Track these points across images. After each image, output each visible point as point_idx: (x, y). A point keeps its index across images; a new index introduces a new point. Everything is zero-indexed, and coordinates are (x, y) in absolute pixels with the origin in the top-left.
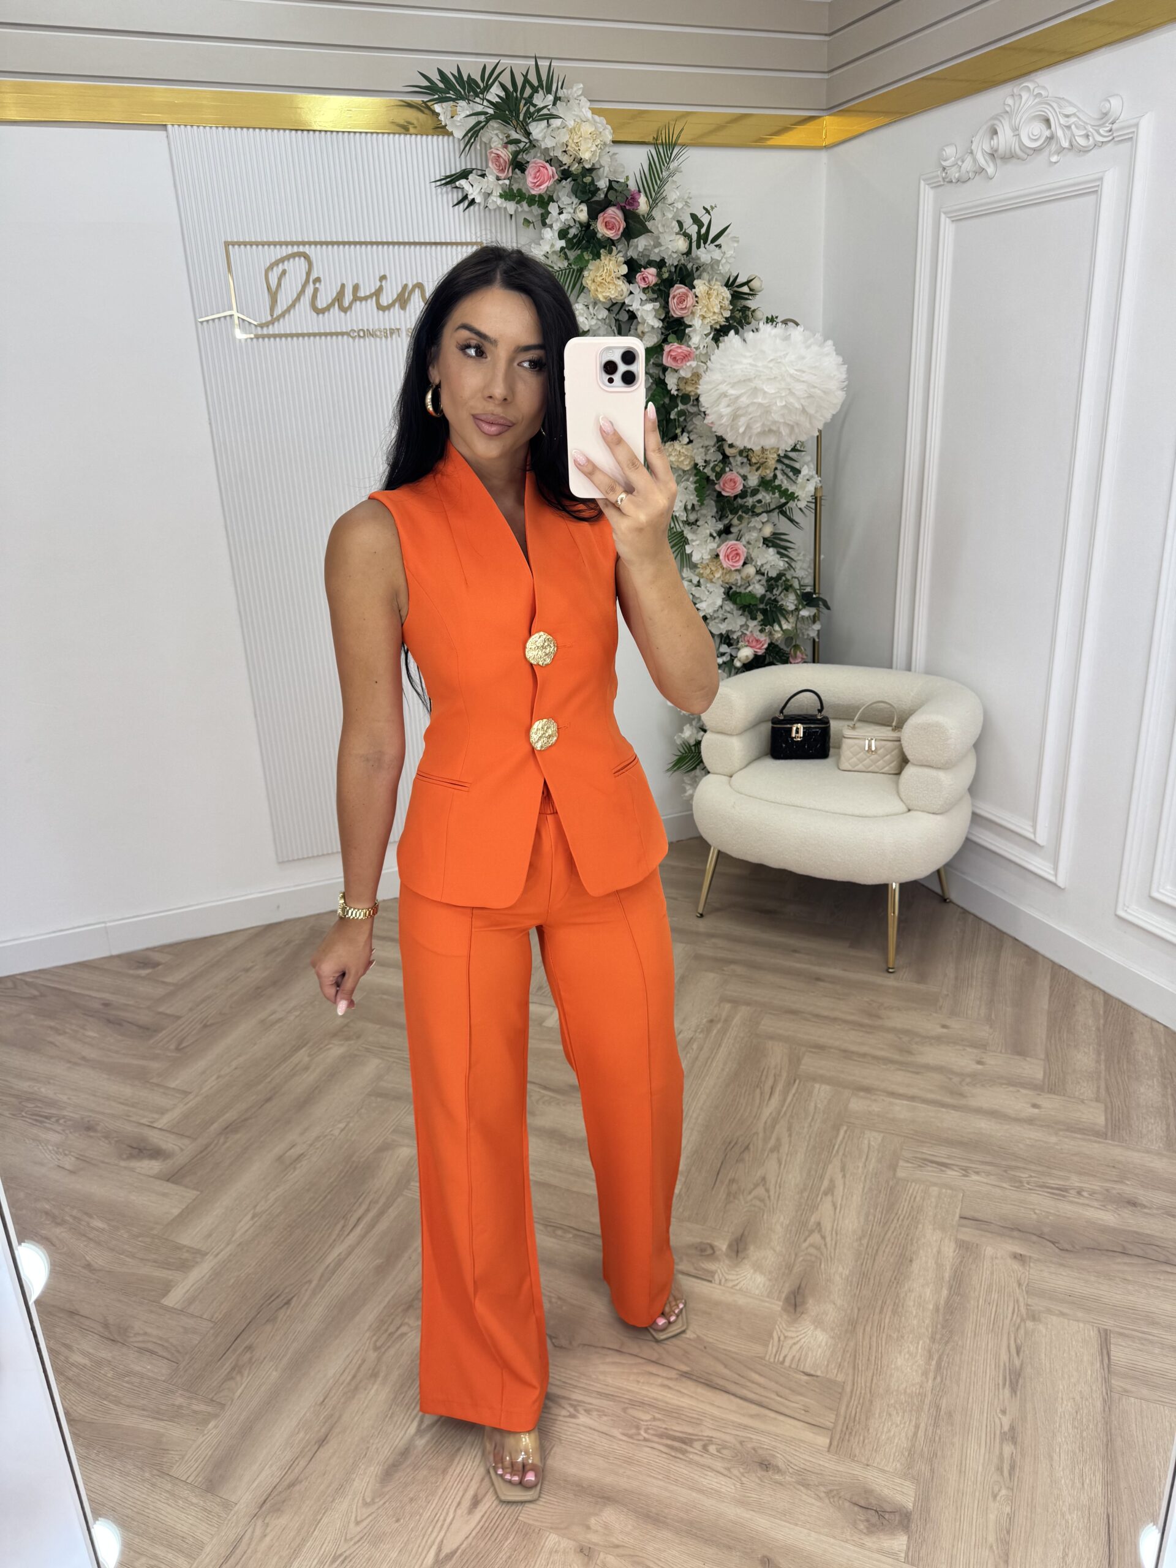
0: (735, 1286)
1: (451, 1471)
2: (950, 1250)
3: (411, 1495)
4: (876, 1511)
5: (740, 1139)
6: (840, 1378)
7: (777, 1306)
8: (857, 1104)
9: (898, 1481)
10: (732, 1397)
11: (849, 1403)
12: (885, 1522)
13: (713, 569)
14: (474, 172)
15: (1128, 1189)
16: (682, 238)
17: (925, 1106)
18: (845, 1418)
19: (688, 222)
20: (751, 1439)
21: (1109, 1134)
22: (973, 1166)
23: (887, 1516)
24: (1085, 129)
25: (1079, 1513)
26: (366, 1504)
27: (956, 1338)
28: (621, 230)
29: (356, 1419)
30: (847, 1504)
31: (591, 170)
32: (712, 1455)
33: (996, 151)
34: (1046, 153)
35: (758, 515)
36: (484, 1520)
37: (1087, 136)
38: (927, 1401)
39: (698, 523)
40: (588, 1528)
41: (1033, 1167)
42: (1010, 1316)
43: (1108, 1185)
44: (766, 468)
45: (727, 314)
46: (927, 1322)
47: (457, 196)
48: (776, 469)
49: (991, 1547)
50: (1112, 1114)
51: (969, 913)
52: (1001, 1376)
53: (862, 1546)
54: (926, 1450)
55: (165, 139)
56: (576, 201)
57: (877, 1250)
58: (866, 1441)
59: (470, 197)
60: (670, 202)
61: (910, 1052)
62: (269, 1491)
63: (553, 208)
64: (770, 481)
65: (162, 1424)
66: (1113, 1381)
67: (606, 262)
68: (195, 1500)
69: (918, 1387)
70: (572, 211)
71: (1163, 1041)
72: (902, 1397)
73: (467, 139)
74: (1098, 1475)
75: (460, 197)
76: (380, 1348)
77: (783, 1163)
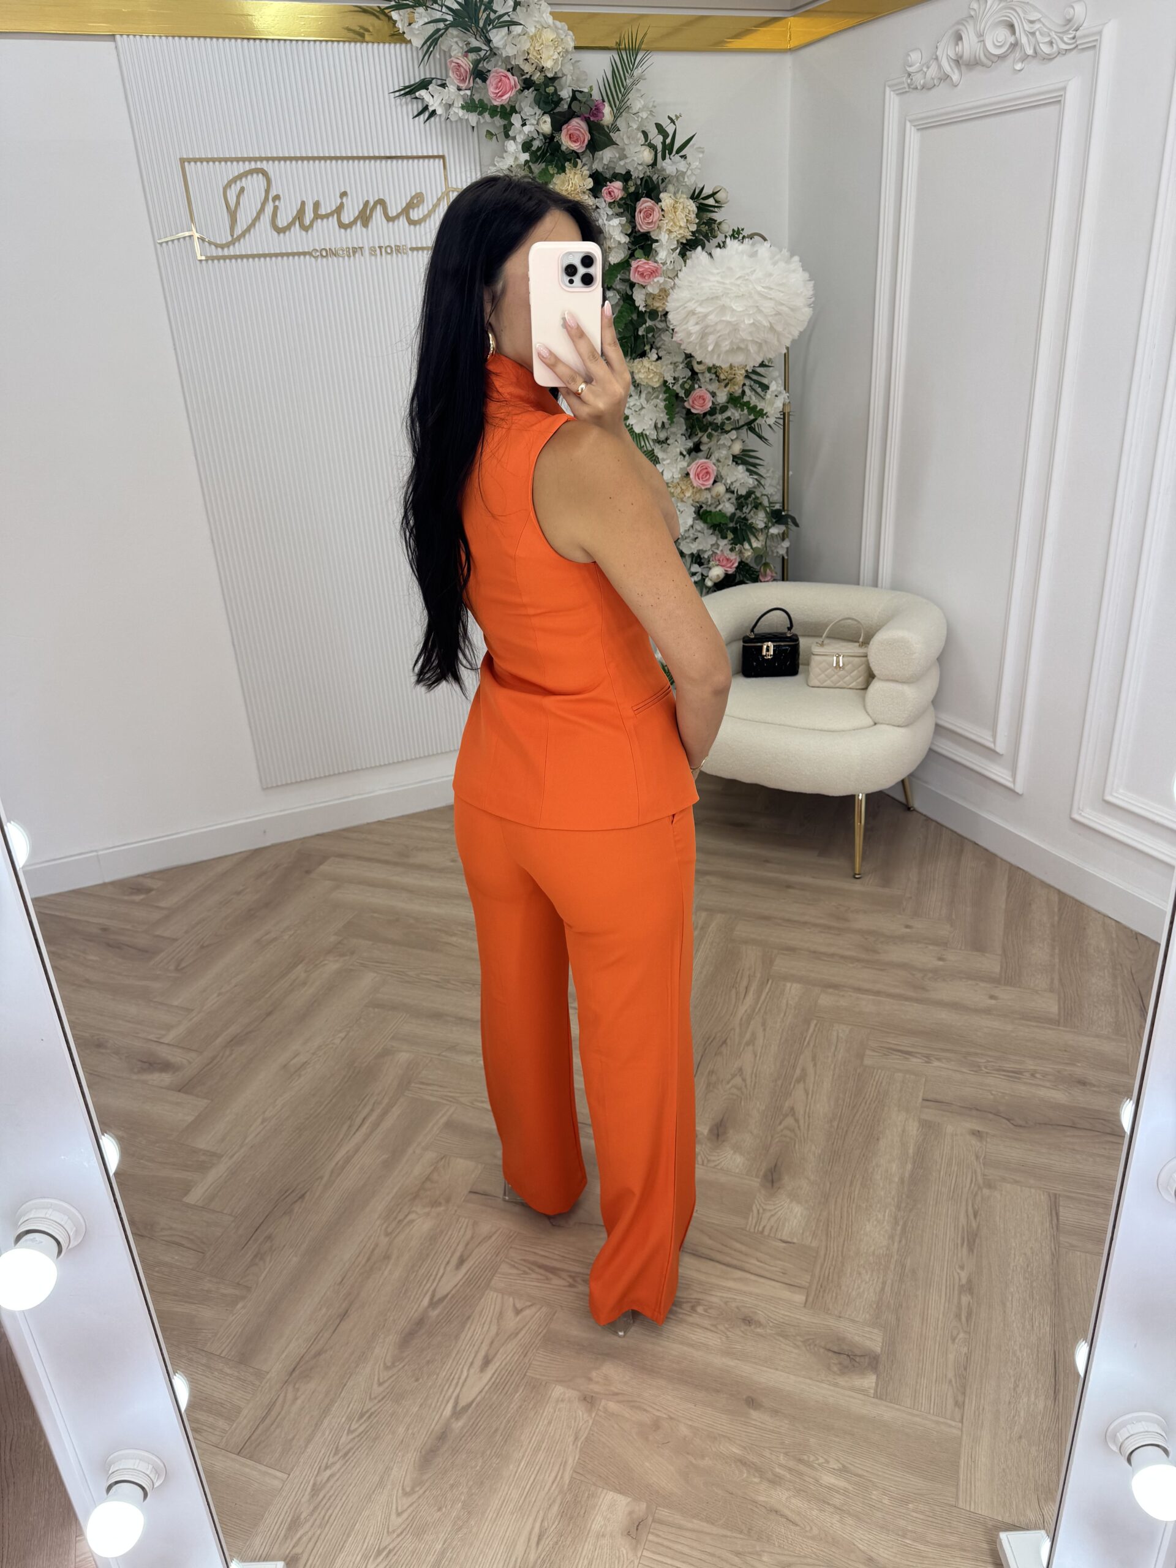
0: (716, 1166)
1: (462, 1336)
2: (913, 1128)
3: (428, 1358)
4: (848, 1355)
5: (719, 1035)
6: (814, 1244)
7: (756, 1183)
8: (826, 1000)
9: (867, 1329)
10: (717, 1264)
11: (822, 1265)
12: (856, 1364)
13: (684, 487)
14: (434, 81)
15: (1079, 1070)
16: (648, 149)
17: (888, 1000)
18: (819, 1278)
19: (653, 132)
20: (735, 1299)
21: (1062, 1021)
22: (936, 1053)
23: (858, 1359)
24: (1050, 35)
25: (1029, 1351)
26: (387, 1368)
27: (919, 1206)
28: (586, 142)
29: (373, 1296)
30: (822, 1350)
31: (554, 79)
32: (701, 1315)
33: (961, 57)
34: (1010, 60)
35: (727, 432)
36: (495, 1376)
37: (1051, 43)
38: (893, 1261)
39: (668, 442)
40: (590, 1379)
41: (990, 1053)
42: (968, 1185)
43: (1061, 1067)
44: (734, 384)
45: (694, 228)
46: (893, 1193)
47: (417, 107)
48: (744, 385)
49: (950, 1381)
50: (1064, 1003)
51: (932, 820)
52: (960, 1236)
53: (836, 1385)
54: (892, 1302)
55: (115, 51)
56: (539, 112)
57: (847, 1131)
58: (839, 1297)
59: (431, 109)
60: (634, 111)
61: (875, 952)
62: (298, 1359)
63: (516, 120)
64: (739, 397)
65: (193, 1307)
66: (1061, 1238)
67: (572, 176)
68: (229, 1371)
69: (885, 1249)
70: (535, 122)
71: (1114, 936)
72: (871, 1258)
73: (425, 48)
74: (1046, 1319)
75: (420, 109)
76: (391, 1233)
77: (759, 1054)
